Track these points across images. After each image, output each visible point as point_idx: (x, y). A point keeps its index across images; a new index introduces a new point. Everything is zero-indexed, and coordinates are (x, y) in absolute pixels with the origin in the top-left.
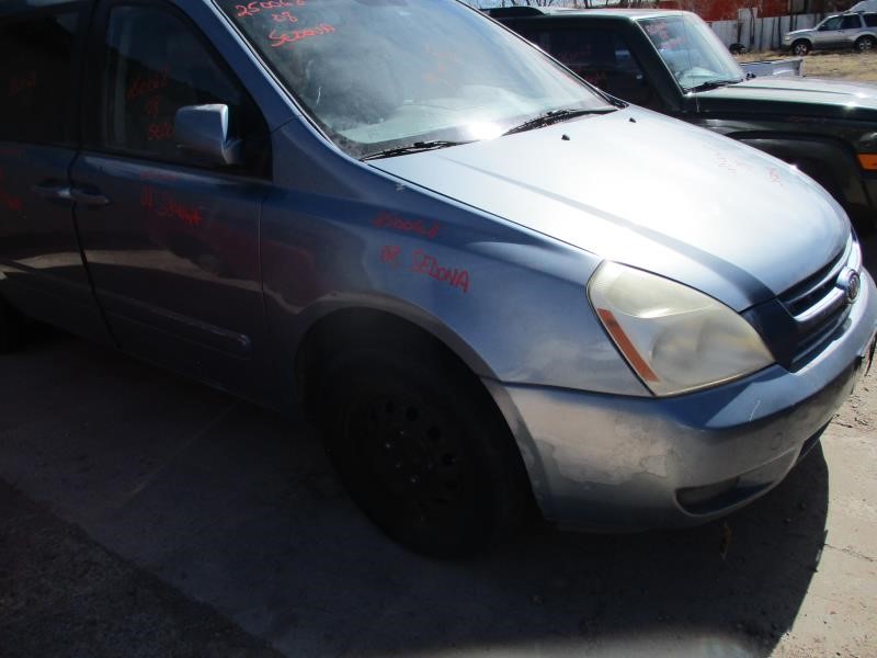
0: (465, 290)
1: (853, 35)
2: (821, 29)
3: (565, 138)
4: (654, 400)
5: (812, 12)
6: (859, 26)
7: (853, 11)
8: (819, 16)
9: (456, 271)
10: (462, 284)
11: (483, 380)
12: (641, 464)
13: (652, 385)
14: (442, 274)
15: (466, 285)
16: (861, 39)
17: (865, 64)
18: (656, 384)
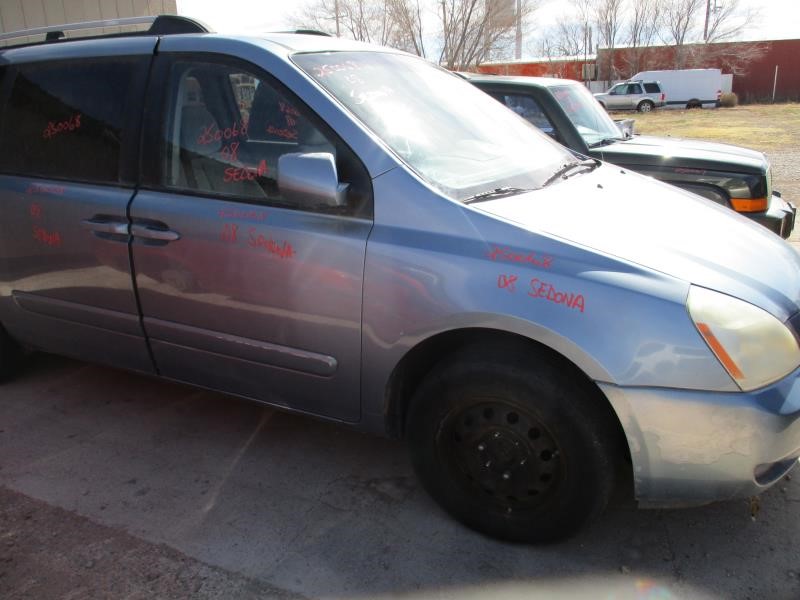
0: (582, 311)
1: (636, 99)
2: (612, 94)
3: (599, 186)
4: (742, 393)
5: (601, 79)
6: (641, 92)
7: (633, 80)
8: (607, 82)
9: (572, 296)
10: (579, 306)
11: (599, 385)
12: (731, 447)
13: (739, 382)
14: (559, 298)
15: (582, 307)
16: (642, 103)
17: (651, 123)
18: (742, 381)
